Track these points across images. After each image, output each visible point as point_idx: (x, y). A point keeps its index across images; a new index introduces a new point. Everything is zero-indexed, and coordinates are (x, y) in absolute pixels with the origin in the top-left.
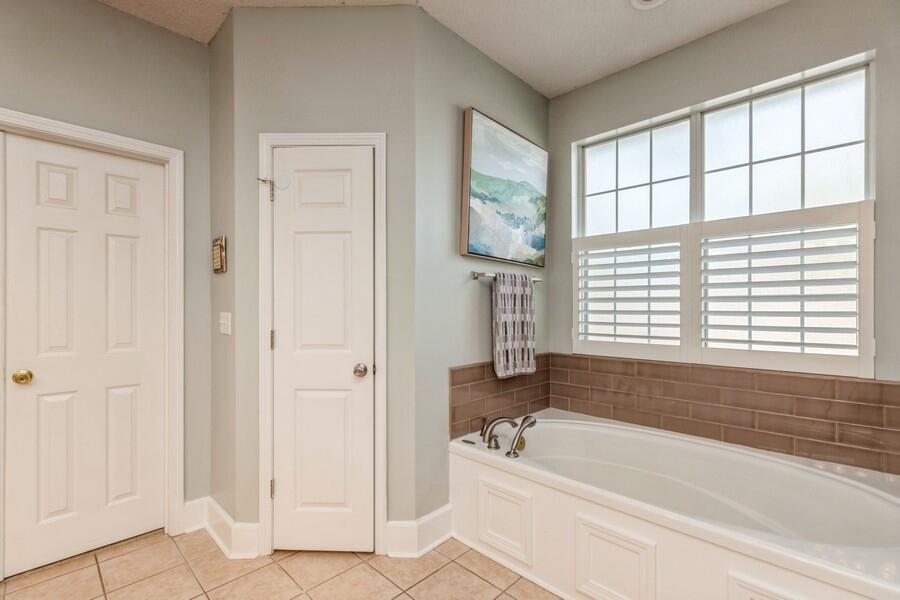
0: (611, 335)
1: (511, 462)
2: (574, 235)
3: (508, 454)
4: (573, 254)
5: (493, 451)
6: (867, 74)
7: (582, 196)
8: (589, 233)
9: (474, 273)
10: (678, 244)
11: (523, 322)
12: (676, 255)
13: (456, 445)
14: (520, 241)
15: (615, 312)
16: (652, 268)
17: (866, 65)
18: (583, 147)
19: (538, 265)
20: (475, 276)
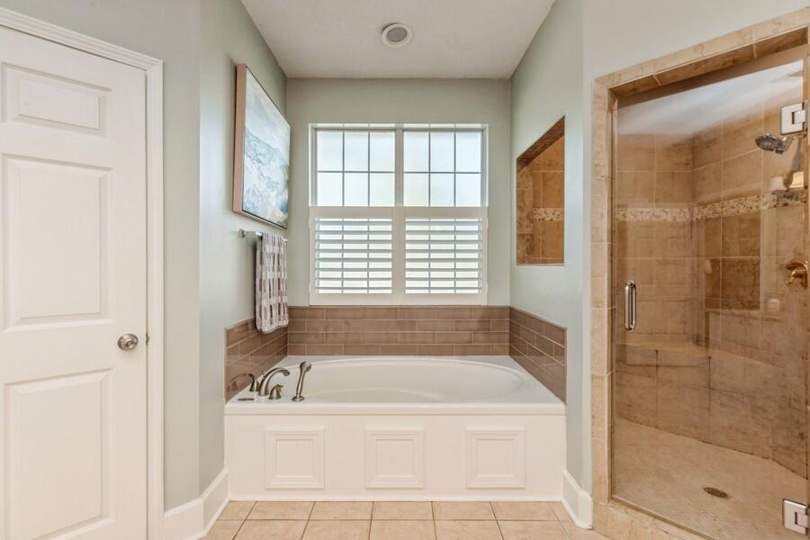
0: (339, 288)
1: (298, 405)
2: (310, 205)
3: (294, 399)
4: (310, 219)
5: (274, 401)
6: (482, 135)
7: (315, 172)
8: (320, 204)
9: (243, 232)
10: (390, 220)
11: (279, 280)
12: (389, 228)
13: (233, 405)
14: (274, 204)
15: (342, 270)
16: (370, 236)
17: (482, 130)
18: (316, 129)
19: (283, 227)
20: (243, 234)
